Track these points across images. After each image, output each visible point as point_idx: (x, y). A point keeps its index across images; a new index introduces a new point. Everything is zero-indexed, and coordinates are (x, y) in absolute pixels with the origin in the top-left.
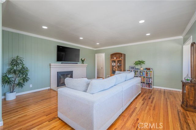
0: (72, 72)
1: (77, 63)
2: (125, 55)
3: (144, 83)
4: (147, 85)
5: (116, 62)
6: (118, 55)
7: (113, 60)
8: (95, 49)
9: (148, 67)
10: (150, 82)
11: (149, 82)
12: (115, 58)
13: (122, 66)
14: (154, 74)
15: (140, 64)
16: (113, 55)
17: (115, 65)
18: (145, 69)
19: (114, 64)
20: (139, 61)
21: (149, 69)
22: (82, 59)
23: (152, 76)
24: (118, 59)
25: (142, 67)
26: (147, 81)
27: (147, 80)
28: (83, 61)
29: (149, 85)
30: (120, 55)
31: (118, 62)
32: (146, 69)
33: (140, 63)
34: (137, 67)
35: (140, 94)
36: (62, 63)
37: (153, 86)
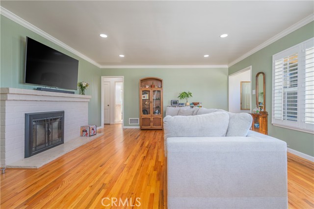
0: (62, 113)
1: (73, 93)
5: (151, 92)
6: (151, 82)
7: (144, 89)
8: (101, 67)
9: (195, 101)
12: (148, 87)
13: (162, 100)
16: (144, 81)
17: (147, 98)
18: (191, 104)
19: (144, 97)
20: (185, 93)
21: (197, 104)
22: (81, 85)
24: (154, 89)
25: (189, 102)
28: (83, 88)
30: (156, 82)
32: (193, 104)
36: (38, 89)
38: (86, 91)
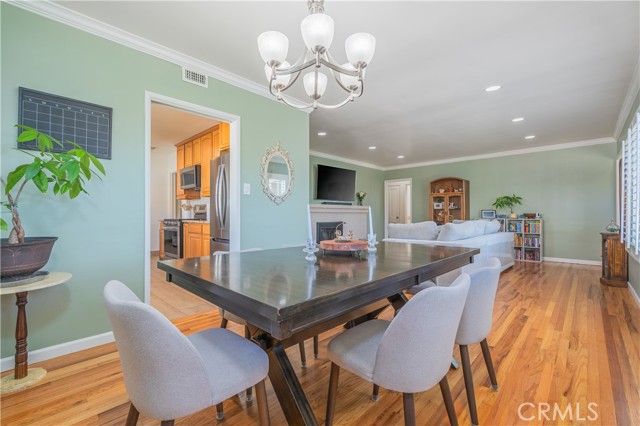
1: (351, 204)
2: (468, 182)
3: (520, 249)
4: (527, 255)
5: (447, 199)
6: (448, 185)
7: (436, 195)
8: (384, 169)
10: (536, 247)
11: (533, 245)
12: (442, 191)
13: (463, 210)
14: (546, 228)
15: (508, 204)
16: (437, 184)
17: (440, 208)
18: (521, 216)
19: (438, 206)
20: (507, 198)
21: (533, 216)
22: (358, 195)
23: (540, 233)
24: (451, 194)
25: (515, 212)
26: (526, 245)
27: (528, 242)
28: (360, 199)
29: (532, 253)
30: (456, 184)
31: (450, 201)
32: (525, 215)
33: (509, 201)
34: (501, 211)
35: (511, 268)
36: (324, 203)
37: (544, 256)
38: (363, 201)
